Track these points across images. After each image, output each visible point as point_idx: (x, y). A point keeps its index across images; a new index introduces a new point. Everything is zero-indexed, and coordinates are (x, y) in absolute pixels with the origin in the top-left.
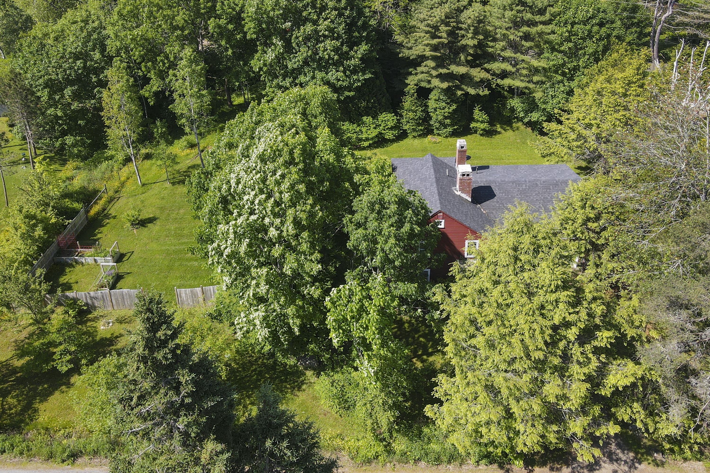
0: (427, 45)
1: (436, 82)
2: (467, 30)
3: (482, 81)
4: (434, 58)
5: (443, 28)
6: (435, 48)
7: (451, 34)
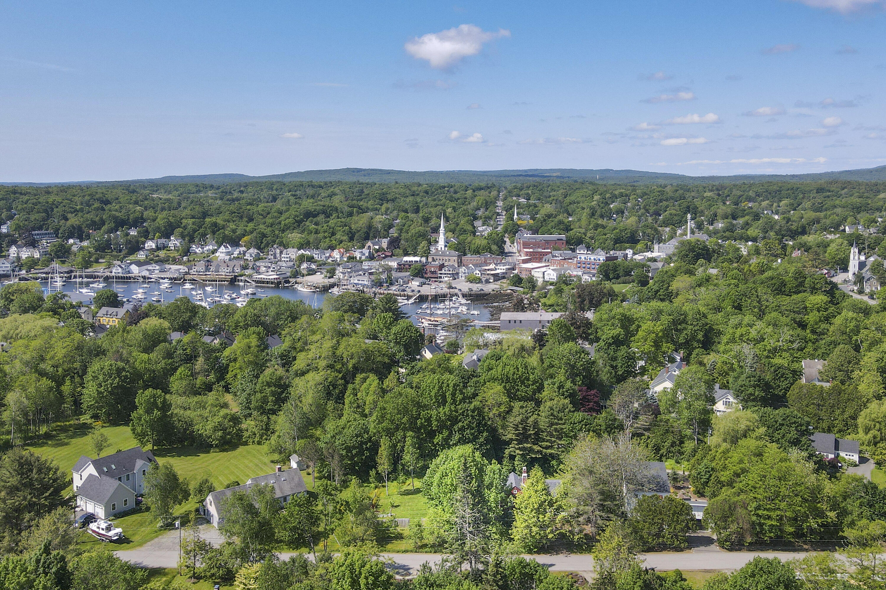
0: (514, 434)
1: (518, 451)
2: (530, 427)
3: (538, 451)
4: (517, 440)
5: (520, 426)
6: (517, 435)
7: (524, 428)
